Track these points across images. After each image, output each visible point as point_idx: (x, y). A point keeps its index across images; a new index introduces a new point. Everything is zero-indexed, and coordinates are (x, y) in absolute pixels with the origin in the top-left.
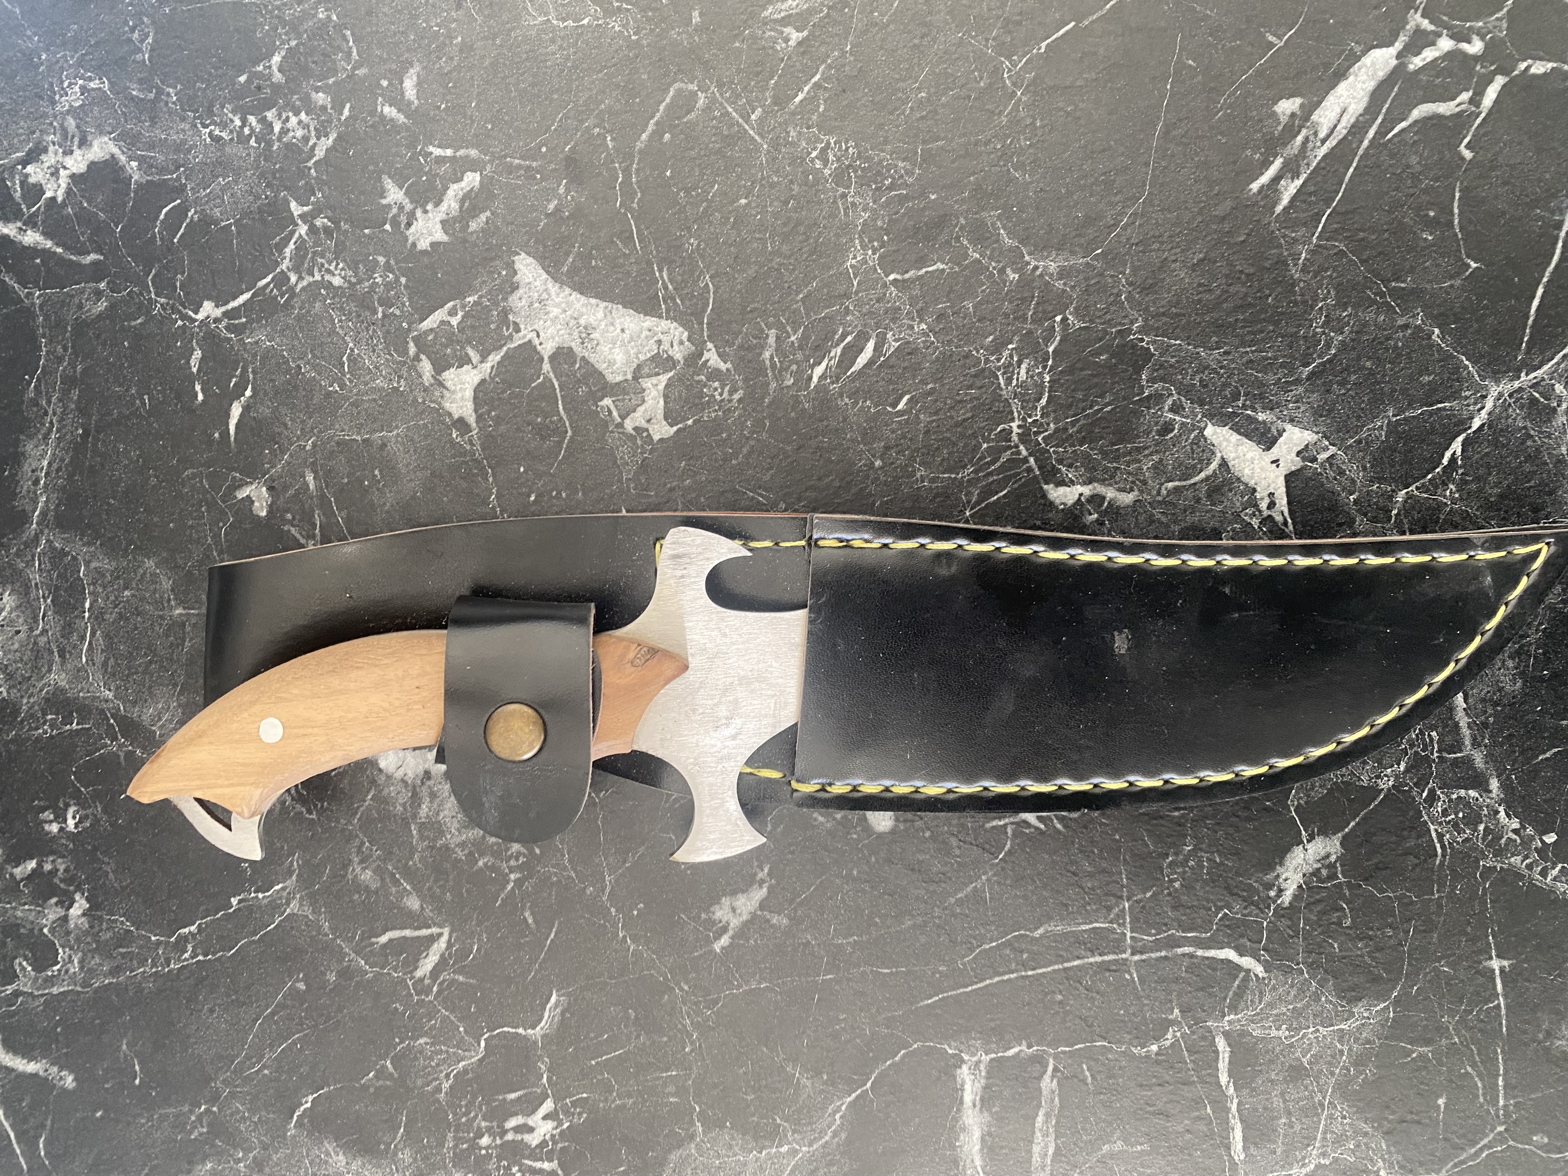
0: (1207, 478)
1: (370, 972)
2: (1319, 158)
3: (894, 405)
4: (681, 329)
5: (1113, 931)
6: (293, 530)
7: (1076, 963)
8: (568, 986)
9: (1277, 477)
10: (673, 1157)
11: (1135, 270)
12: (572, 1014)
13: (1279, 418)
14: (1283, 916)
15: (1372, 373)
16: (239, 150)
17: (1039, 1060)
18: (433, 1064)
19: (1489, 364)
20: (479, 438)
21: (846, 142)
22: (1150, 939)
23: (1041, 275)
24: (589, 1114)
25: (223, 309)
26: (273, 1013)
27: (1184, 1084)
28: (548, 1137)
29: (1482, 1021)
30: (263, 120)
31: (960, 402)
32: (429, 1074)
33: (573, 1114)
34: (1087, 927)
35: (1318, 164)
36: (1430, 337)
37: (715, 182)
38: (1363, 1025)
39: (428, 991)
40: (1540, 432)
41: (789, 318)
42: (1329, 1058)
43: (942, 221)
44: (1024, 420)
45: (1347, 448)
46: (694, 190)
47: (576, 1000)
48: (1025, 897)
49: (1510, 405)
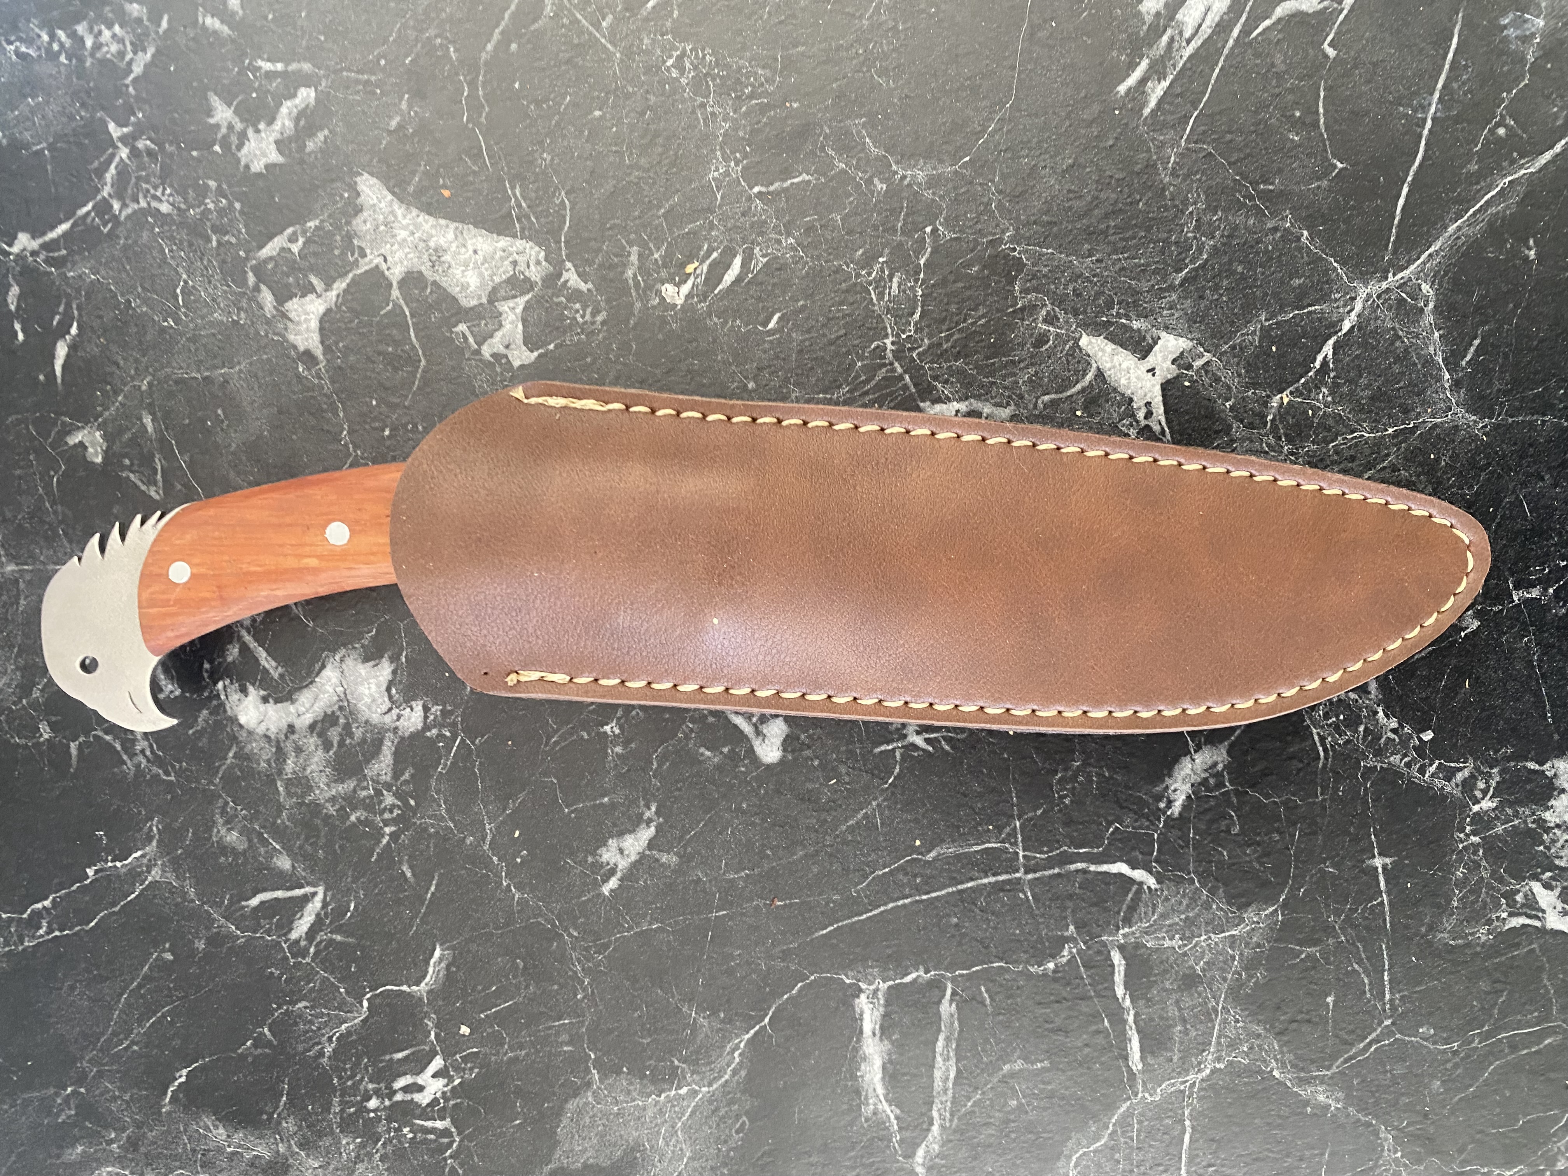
0: (1083, 390)
1: (242, 936)
2: (1185, 59)
3: (765, 324)
4: (537, 248)
5: (1004, 851)
6: (132, 476)
7: (970, 885)
8: (452, 939)
9: (1153, 386)
10: (571, 1105)
11: (1003, 177)
12: (458, 968)
13: (1153, 326)
14: (1173, 827)
15: (1243, 277)
16: (47, 68)
17: (937, 985)
18: (314, 1028)
19: (1356, 266)
20: (327, 371)
21: (703, 50)
22: (1042, 856)
23: (910, 185)
24: (481, 1068)
25: (40, 241)
26: (140, 986)
27: (1082, 999)
28: (438, 1095)
29: (1367, 918)
30: (73, 35)
31: (832, 319)
32: (310, 1038)
33: (464, 1070)
34: (979, 848)
35: (1184, 65)
36: (1298, 239)
37: (566, 93)
38: (1253, 929)
39: (304, 953)
40: (1408, 333)
41: (652, 234)
42: (1221, 964)
43: (805, 131)
44: (898, 336)
45: (1221, 354)
46: (545, 102)
47: (461, 954)
48: (916, 821)
49: (1378, 306)
